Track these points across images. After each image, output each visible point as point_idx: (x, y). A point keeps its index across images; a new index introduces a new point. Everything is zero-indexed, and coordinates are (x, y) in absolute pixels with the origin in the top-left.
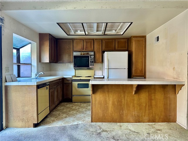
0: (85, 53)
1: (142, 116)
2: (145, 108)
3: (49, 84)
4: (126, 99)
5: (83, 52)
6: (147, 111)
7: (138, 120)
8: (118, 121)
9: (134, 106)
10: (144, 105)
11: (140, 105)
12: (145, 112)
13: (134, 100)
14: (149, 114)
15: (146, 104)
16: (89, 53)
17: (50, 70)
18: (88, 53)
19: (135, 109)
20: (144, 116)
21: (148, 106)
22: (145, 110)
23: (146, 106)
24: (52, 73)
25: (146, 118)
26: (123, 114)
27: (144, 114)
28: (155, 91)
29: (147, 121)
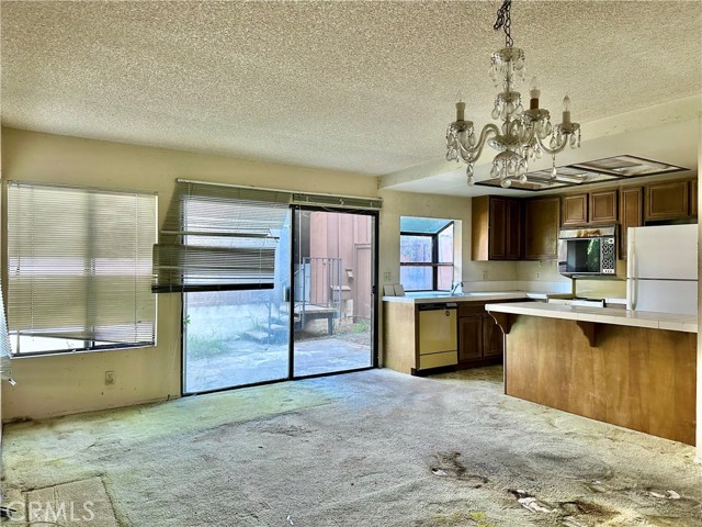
0: (589, 230)
1: (612, 407)
2: (621, 387)
3: (455, 305)
4: (574, 355)
5: (583, 230)
6: (626, 397)
7: (602, 415)
8: (555, 404)
9: (592, 377)
10: (619, 379)
11: (607, 377)
12: (621, 399)
13: (592, 361)
14: (631, 407)
15: (623, 377)
16: (601, 229)
17: (517, 278)
18: (598, 232)
19: (596, 386)
20: (619, 408)
21: (627, 383)
22: (622, 394)
23: (622, 383)
24: (520, 284)
25: (622, 415)
26: (566, 391)
27: (616, 403)
28: (649, 347)
29: (625, 423)
